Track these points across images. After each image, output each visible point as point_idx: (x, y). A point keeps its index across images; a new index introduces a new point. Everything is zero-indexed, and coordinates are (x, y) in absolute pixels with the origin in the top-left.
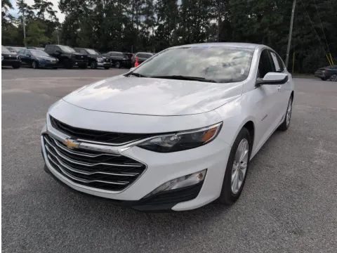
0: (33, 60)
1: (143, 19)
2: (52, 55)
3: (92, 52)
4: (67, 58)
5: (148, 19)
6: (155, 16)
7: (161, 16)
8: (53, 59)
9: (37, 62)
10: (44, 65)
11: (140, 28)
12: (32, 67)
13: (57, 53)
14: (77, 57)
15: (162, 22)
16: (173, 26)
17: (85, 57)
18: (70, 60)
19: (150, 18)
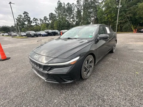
0: (41, 34)
1: (71, 20)
3: (57, 31)
4: (50, 33)
6: (75, 19)
7: (77, 18)
8: (46, 34)
9: (42, 35)
10: (44, 36)
11: (71, 22)
13: (47, 32)
14: (53, 32)
15: (77, 20)
16: (80, 21)
17: (55, 32)
18: (51, 33)
19: (74, 19)
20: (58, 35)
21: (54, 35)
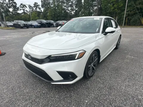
1: (70, 8)
2: (39, 23)
3: (52, 21)
4: (43, 24)
5: (71, 8)
6: (74, 7)
7: (76, 7)
8: (39, 25)
9: (34, 26)
10: (36, 27)
11: (69, 12)
12: (32, 28)
13: (40, 23)
14: (47, 23)
15: (77, 9)
16: (81, 10)
17: (50, 23)
18: (45, 24)
19: (72, 8)
20: (54, 27)
21: (49, 27)
